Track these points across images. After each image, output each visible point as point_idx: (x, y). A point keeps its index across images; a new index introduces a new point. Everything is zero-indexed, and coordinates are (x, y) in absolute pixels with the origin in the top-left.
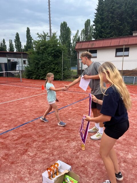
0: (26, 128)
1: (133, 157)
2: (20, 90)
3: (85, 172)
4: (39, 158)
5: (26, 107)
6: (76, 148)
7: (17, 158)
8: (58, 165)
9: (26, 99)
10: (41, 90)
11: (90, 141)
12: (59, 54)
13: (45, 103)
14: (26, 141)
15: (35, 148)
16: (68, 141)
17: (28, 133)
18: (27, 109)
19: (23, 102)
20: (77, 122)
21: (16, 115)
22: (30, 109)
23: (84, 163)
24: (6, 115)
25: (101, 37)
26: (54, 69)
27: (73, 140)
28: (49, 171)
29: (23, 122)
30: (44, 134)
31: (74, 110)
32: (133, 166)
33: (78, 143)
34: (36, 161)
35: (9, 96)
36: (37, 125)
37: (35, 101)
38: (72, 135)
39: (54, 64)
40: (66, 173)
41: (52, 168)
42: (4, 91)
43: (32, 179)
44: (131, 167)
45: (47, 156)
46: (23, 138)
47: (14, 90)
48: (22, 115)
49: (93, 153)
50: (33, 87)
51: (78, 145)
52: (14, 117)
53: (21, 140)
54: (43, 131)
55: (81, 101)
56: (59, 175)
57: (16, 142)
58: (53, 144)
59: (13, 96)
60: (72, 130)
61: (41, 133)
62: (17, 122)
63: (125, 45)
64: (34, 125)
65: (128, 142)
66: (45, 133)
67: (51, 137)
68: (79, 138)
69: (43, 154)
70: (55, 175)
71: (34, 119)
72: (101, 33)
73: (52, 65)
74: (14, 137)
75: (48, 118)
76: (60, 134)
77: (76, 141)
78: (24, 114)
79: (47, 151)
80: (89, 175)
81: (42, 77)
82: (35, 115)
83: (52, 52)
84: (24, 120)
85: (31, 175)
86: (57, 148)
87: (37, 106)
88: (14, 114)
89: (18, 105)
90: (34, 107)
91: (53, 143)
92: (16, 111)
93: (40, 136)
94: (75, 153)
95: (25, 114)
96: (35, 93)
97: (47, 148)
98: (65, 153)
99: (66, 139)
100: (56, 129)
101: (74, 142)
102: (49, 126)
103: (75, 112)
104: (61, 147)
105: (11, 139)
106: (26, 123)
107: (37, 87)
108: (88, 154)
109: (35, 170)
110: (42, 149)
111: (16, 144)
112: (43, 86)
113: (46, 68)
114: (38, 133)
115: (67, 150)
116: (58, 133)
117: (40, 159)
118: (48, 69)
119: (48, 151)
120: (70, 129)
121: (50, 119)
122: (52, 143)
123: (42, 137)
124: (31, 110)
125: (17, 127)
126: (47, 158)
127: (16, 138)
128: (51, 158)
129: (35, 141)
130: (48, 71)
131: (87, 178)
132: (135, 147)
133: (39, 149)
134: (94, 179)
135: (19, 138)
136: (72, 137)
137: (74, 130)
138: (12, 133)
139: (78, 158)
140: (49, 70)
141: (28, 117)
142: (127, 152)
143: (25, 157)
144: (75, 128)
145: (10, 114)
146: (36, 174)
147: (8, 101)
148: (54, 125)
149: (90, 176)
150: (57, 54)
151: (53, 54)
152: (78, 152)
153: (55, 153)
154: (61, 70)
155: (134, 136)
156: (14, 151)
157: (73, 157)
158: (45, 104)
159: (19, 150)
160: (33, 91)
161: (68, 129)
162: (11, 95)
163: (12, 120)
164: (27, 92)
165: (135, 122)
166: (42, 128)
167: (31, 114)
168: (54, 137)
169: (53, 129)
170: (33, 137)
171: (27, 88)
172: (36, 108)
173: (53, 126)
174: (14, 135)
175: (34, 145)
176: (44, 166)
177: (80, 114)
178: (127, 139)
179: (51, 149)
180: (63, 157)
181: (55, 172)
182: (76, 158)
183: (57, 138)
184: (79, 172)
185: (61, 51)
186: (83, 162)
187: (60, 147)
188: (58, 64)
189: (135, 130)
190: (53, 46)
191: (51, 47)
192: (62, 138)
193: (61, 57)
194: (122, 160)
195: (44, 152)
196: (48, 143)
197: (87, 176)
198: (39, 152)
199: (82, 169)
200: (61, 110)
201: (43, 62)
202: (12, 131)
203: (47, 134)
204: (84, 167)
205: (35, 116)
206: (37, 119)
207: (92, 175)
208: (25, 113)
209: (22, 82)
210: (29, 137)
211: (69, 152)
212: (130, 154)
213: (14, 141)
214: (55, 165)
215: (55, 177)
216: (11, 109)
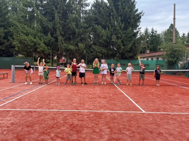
35: (181, 105)
42: (179, 96)
88: (166, 136)
92: (173, 132)
145: (159, 134)
147: (174, 111)
162: (185, 104)
216: (167, 127)
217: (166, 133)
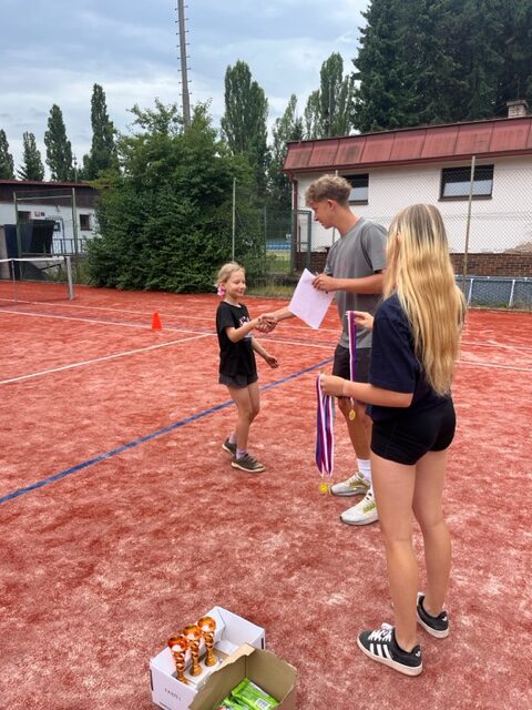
0: (90, 479)
1: (507, 591)
2: (67, 332)
3: (319, 650)
4: (140, 597)
5: (89, 399)
6: (286, 557)
7: (51, 599)
8: (213, 625)
9: (91, 365)
10: (151, 331)
11: (338, 531)
12: (221, 191)
13: (167, 382)
14: (87, 534)
15: (125, 558)
16: (251, 530)
17: (96, 499)
18: (95, 408)
19: (77, 381)
20: (289, 455)
21: (51, 430)
22: (106, 407)
23: (314, 617)
24: (10, 429)
25: (384, 123)
26: (201, 248)
27: (274, 526)
28: (177, 648)
29: (79, 456)
30: (161, 505)
31: (277, 409)
32: (507, 626)
33: (293, 539)
34: (127, 611)
35: (23, 357)
36: (134, 468)
37: (126, 374)
38: (271, 508)
39: (199, 227)
40: (245, 656)
41: (191, 636)
43: (112, 683)
44: (498, 628)
45: (169, 590)
46: (77, 520)
47: (43, 331)
48: (73, 430)
49: (349, 574)
50: (118, 318)
51: (293, 546)
52: (41, 439)
53: (68, 527)
54: (155, 492)
55: (306, 374)
56: (218, 663)
57: (48, 536)
58: (197, 544)
59: (38, 356)
60: (269, 487)
61: (146, 499)
62: (54, 458)
63: (479, 156)
64: (122, 470)
65: (486, 530)
66: (164, 498)
67: (188, 515)
68: (295, 520)
69: (157, 584)
70: (202, 664)
71: (119, 447)
72: (385, 109)
73: (191, 232)
74: (42, 517)
75: (177, 440)
76: (224, 503)
77: (287, 528)
78: (84, 428)
79: (172, 569)
80: (334, 663)
81: (156, 281)
82: (126, 430)
83: (193, 180)
84: (80, 451)
85: (108, 666)
86: (209, 558)
87: (132, 395)
88: (44, 424)
89: (56, 389)
90: (121, 399)
91: (194, 540)
92: (51, 414)
93: (143, 512)
94: (282, 575)
95: (87, 426)
96: (125, 343)
97: (171, 559)
98: (243, 578)
99: (245, 522)
100: (208, 486)
101: (277, 533)
102: (179, 473)
103: (281, 418)
104: (225, 554)
105: (31, 526)
106: (90, 463)
107: (134, 320)
108: (330, 580)
109: (122, 644)
110: (152, 562)
111: (50, 544)
112: (156, 315)
113: (167, 245)
114: (134, 499)
115: (247, 566)
116: (216, 500)
117: (143, 602)
118: (177, 249)
119: (175, 572)
120: (263, 482)
121: (186, 443)
122: (189, 537)
123: (154, 514)
124: (109, 410)
125: (55, 478)
126: (172, 599)
127: (51, 520)
128: (188, 597)
129: (123, 531)
130: (178, 256)
131: (328, 675)
132: (513, 552)
133: (139, 561)
134: (352, 677)
135: (62, 521)
136: (267, 516)
137: (278, 488)
138: (34, 502)
139: (293, 595)
140: (180, 252)
141: (97, 438)
142: (481, 572)
143: (85, 594)
144: (280, 481)
145: (27, 428)
146: (127, 661)
147: (19, 373)
148: (198, 470)
149: (339, 665)
150: (212, 189)
151: (195, 191)
152: (290, 574)
153: (204, 577)
154: (230, 251)
155: (509, 510)
156: (40, 572)
157: (275, 594)
158: (165, 385)
159: (60, 567)
160: (120, 336)
161: (252, 485)
162: (31, 352)
163: (32, 450)
164: (96, 338)
165: (515, 455)
166: (151, 478)
167: (109, 424)
168: (199, 516)
169: (193, 482)
170: (117, 517)
171: (93, 322)
172: (129, 402)
173: (194, 470)
174: (41, 511)
175: (122, 547)
176: (160, 631)
177: (301, 426)
178: (484, 521)
179: (187, 563)
180: (235, 594)
181: (200, 655)
182: (285, 596)
183: (211, 521)
184: (297, 651)
185: (227, 179)
186: (313, 612)
187: (221, 553)
188: (217, 229)
189: (515, 484)
190: (198, 159)
191: (188, 163)
192: (232, 519)
193: (228, 202)
194: (462, 602)
195: (160, 576)
196: (176, 537)
197: (327, 667)
198: (139, 573)
199: (305, 639)
200: (226, 409)
201: (159, 222)
202: (35, 492)
203: (173, 506)
204: (315, 629)
205: (125, 435)
206: (134, 444)
207: (347, 661)
208: (86, 422)
209: (74, 299)
210: (99, 516)
211: (257, 575)
212: (493, 579)
213: (43, 531)
214: (200, 625)
215: (200, 672)
216: (32, 408)
217: (40, 421)
